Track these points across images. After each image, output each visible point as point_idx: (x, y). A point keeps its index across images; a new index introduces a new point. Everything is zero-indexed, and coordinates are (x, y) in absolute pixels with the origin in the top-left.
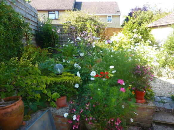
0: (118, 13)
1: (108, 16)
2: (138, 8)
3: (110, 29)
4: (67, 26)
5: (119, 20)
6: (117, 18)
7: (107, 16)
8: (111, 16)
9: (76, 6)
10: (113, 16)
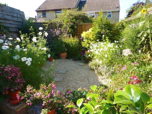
0: (118, 8)
1: (108, 12)
2: (140, 2)
3: (88, 25)
4: (47, 23)
5: (119, 15)
6: (117, 13)
7: (106, 12)
8: (111, 12)
9: (80, 5)
10: (112, 12)
